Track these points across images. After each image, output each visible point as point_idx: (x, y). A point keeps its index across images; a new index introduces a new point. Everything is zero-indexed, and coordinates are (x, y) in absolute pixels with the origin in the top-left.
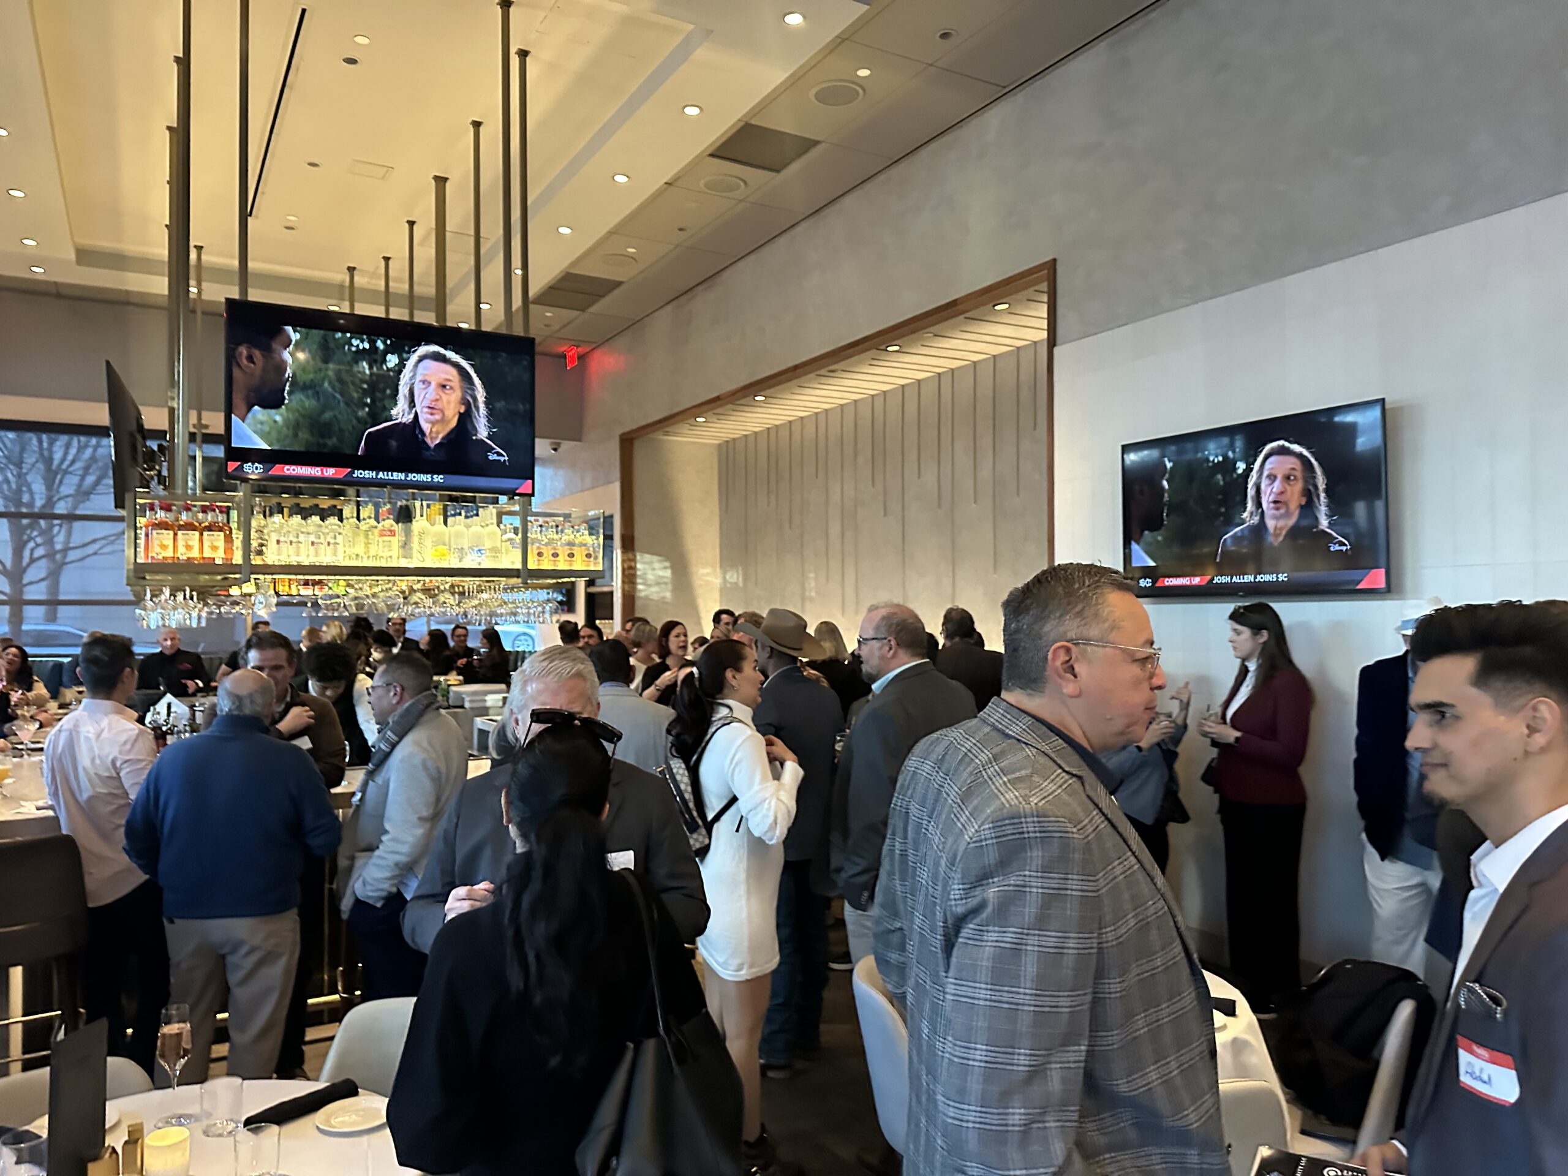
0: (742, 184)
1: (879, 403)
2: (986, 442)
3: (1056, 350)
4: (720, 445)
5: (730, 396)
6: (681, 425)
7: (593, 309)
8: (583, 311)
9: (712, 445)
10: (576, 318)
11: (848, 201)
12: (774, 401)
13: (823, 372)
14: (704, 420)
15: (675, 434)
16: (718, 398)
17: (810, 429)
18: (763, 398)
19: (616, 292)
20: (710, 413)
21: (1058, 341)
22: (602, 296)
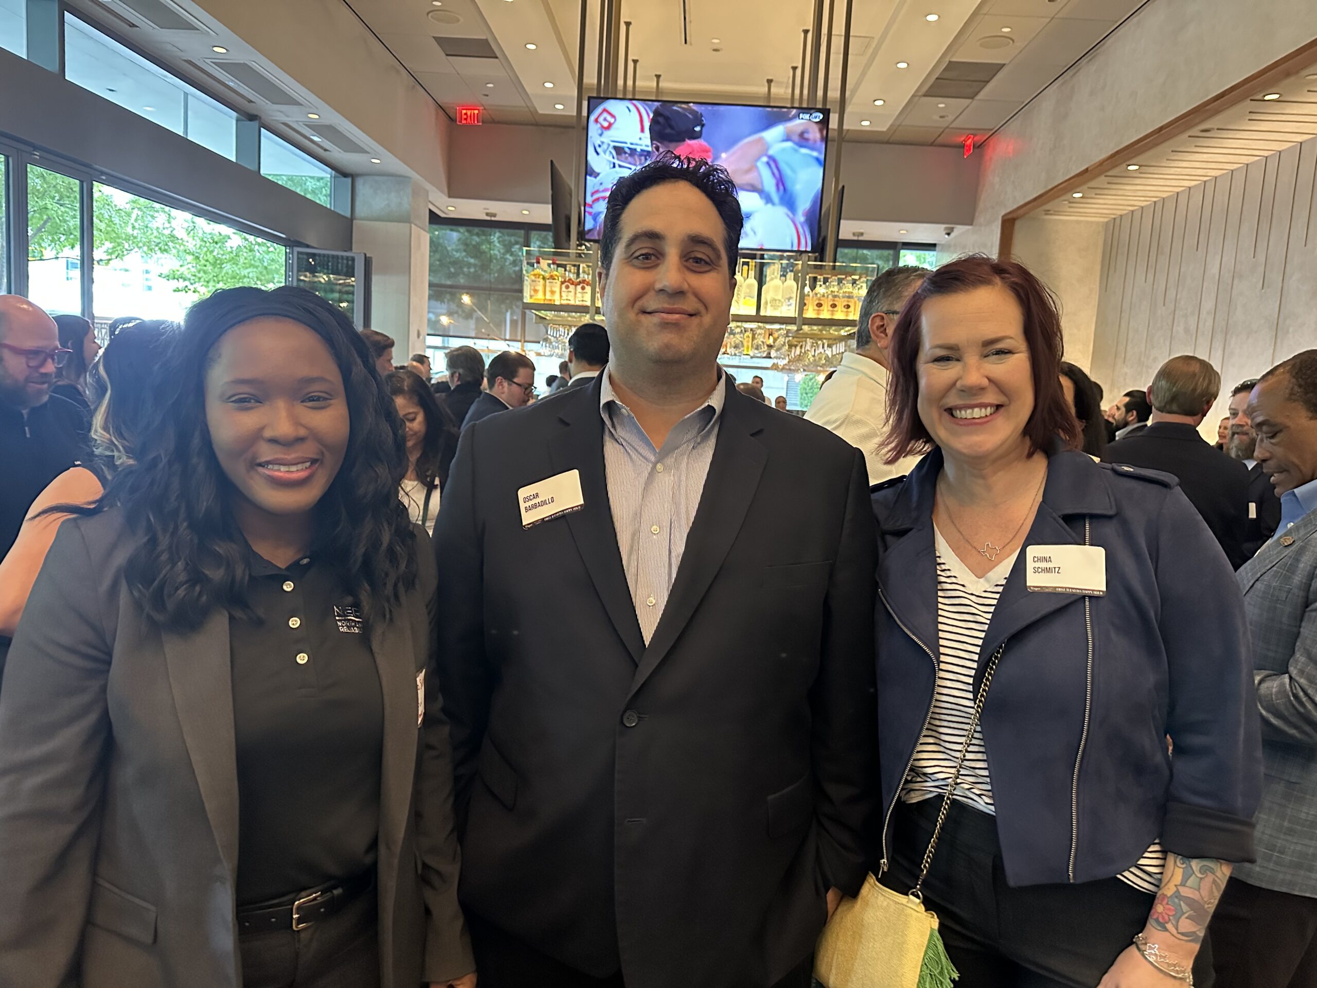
4: (1107, 222)
5: (1097, 167)
6: (1057, 201)
7: (981, 96)
8: (972, 98)
9: (1098, 223)
10: (967, 107)
12: (1151, 170)
13: (1195, 131)
14: (1080, 195)
15: (1057, 213)
16: (1086, 170)
17: (1197, 199)
18: (1136, 167)
19: (1000, 75)
20: (1085, 187)
22: (988, 82)
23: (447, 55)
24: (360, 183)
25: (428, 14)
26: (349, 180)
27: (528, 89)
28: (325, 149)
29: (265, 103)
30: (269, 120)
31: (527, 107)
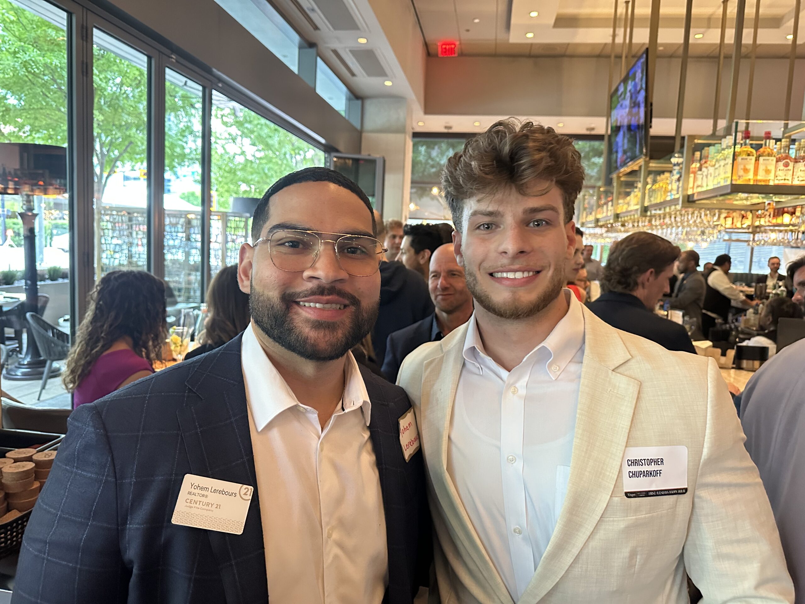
24: (368, 103)
26: (359, 102)
27: (513, 21)
28: (353, 75)
29: (329, 29)
30: (322, 47)
31: (496, 40)
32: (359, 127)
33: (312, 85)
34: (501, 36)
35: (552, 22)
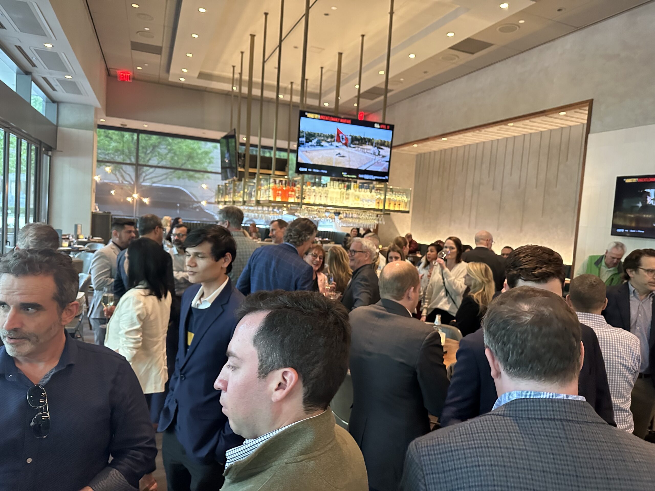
0: (457, 58)
1: (495, 144)
2: (543, 165)
3: (590, 136)
4: (418, 155)
5: (433, 138)
6: (406, 147)
8: (373, 100)
9: (415, 154)
10: (369, 103)
11: (497, 65)
12: (450, 140)
14: (417, 145)
16: (428, 138)
17: (461, 152)
18: (445, 139)
20: (420, 143)
21: (591, 131)
23: (132, 49)
24: (62, 107)
25: (138, 32)
26: (55, 105)
27: (172, 71)
28: (54, 90)
29: (45, 68)
30: (35, 75)
31: (159, 76)
32: (55, 123)
33: (28, 101)
34: (163, 75)
35: (197, 75)
